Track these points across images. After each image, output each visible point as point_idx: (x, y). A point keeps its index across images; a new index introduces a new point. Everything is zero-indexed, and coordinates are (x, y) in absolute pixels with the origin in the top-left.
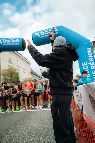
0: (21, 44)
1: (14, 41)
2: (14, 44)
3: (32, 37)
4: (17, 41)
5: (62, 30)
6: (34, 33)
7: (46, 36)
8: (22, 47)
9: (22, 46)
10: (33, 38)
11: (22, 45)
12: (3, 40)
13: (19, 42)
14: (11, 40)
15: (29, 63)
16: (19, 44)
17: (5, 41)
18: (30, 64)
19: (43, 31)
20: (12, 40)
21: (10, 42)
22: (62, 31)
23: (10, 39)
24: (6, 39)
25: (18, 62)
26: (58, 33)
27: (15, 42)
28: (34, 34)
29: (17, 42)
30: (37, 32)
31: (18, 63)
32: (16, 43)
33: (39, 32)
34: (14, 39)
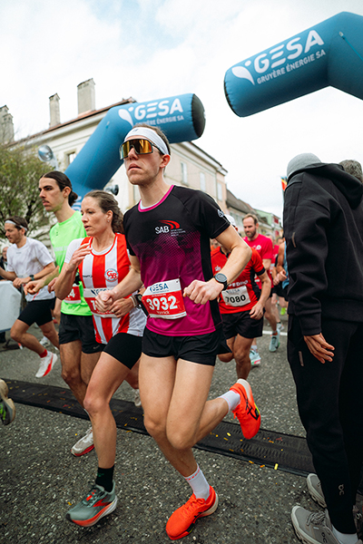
0: (191, 118)
1: (167, 108)
2: (168, 120)
3: (225, 88)
4: (176, 109)
5: (342, 35)
6: (231, 69)
7: (275, 76)
8: (192, 127)
9: (191, 123)
10: (227, 89)
11: (193, 120)
12: (134, 111)
13: (181, 110)
14: (157, 106)
15: (219, 169)
16: (182, 118)
17: (140, 114)
18: (223, 172)
19: (264, 55)
20: (161, 107)
21: (154, 115)
22: (344, 38)
23: (156, 104)
24: (143, 106)
25: (183, 171)
26: (323, 53)
27: (171, 112)
28: (229, 73)
29: (177, 113)
30: (242, 64)
31: (185, 172)
32: (172, 116)
33: (248, 64)
34: (167, 102)
